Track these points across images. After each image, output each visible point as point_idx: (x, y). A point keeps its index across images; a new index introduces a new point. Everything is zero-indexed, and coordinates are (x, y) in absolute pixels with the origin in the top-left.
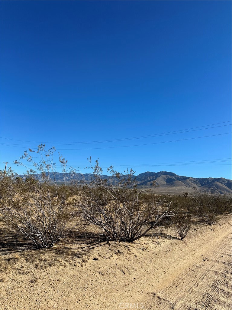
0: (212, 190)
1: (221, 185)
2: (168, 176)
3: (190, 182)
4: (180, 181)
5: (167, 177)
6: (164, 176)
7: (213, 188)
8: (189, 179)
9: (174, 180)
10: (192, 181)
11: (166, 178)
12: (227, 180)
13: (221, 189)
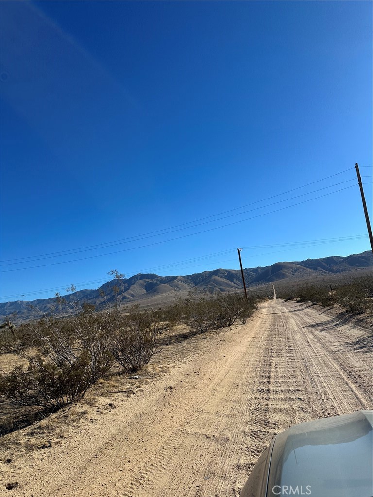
0: (211, 288)
1: (220, 279)
2: (147, 280)
3: (180, 283)
4: (166, 285)
5: (145, 282)
6: (141, 281)
7: (210, 285)
8: (178, 279)
9: (156, 285)
10: (182, 281)
11: (145, 284)
12: (226, 271)
13: (221, 285)
